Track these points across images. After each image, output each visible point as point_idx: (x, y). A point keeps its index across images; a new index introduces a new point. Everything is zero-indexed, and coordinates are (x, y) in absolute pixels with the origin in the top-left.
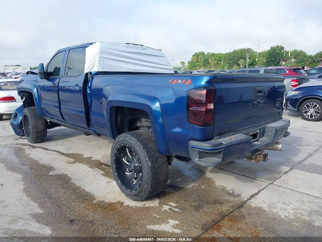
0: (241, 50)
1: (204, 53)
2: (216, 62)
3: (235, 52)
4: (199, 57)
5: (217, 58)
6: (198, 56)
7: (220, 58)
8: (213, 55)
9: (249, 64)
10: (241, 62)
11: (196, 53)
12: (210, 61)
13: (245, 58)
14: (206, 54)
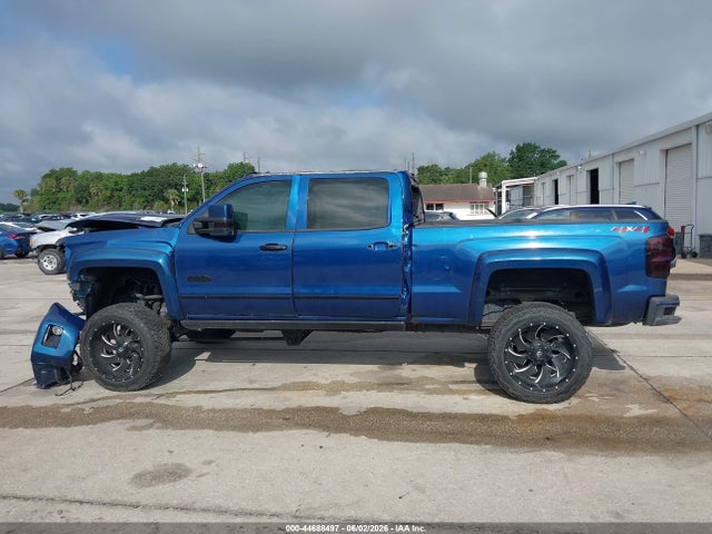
0: (167, 168)
1: (75, 172)
2: (108, 194)
3: (153, 172)
4: (63, 181)
5: (111, 185)
6: (58, 179)
7: (116, 183)
8: (99, 177)
9: (188, 199)
10: (171, 194)
11: (53, 172)
12: (93, 190)
13: (178, 187)
14: (79, 173)
